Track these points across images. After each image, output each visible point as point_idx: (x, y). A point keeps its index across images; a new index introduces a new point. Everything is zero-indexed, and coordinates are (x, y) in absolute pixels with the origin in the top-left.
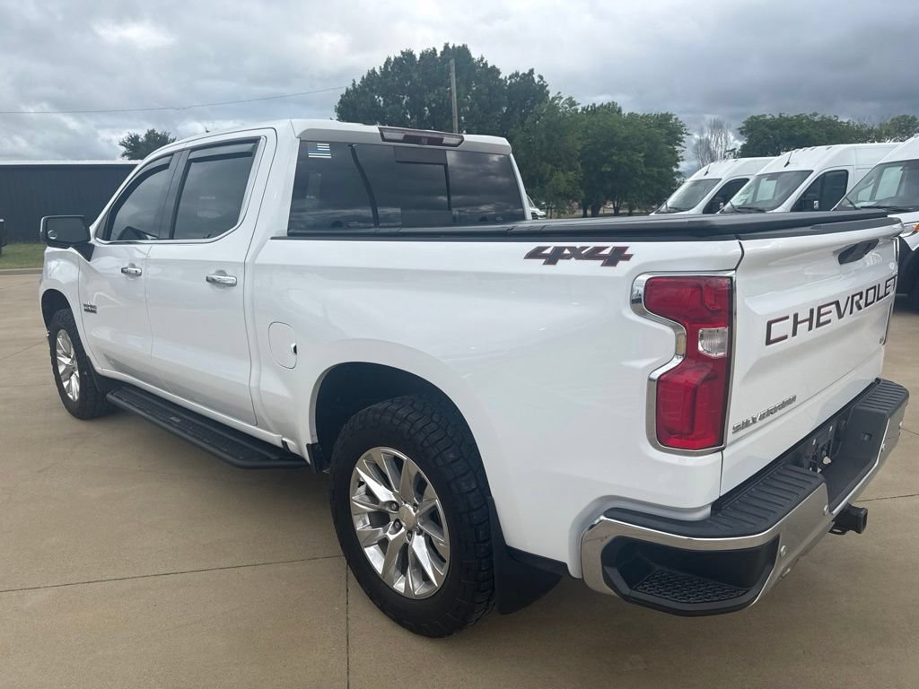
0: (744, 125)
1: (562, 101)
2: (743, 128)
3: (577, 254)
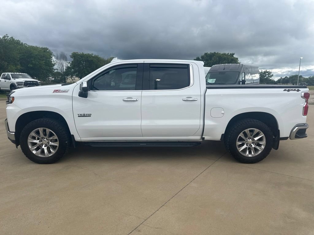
0: (71, 55)
1: (9, 38)
2: (71, 56)
3: (292, 90)
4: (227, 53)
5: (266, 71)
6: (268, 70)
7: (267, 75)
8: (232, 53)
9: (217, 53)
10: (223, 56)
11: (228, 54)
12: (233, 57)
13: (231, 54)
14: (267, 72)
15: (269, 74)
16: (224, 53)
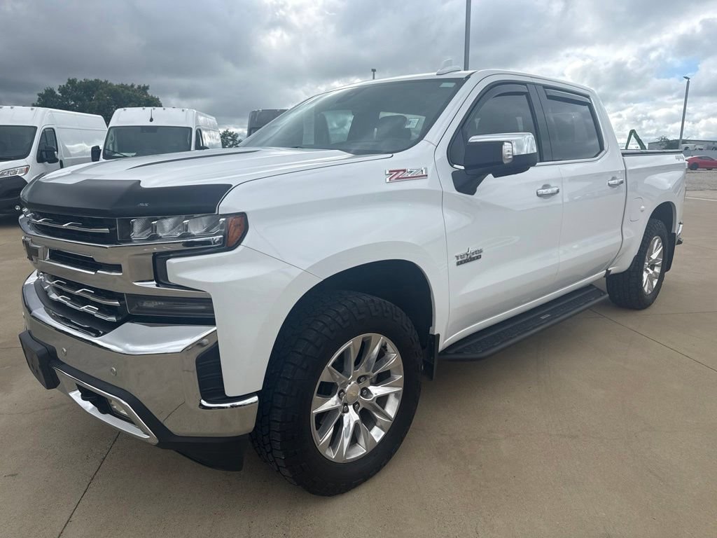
4: (129, 84)
5: (227, 131)
6: (230, 131)
7: (231, 140)
8: (142, 85)
9: (103, 81)
10: (123, 92)
11: (132, 86)
12: (146, 94)
13: (139, 87)
14: (230, 134)
15: (233, 137)
16: (122, 84)
